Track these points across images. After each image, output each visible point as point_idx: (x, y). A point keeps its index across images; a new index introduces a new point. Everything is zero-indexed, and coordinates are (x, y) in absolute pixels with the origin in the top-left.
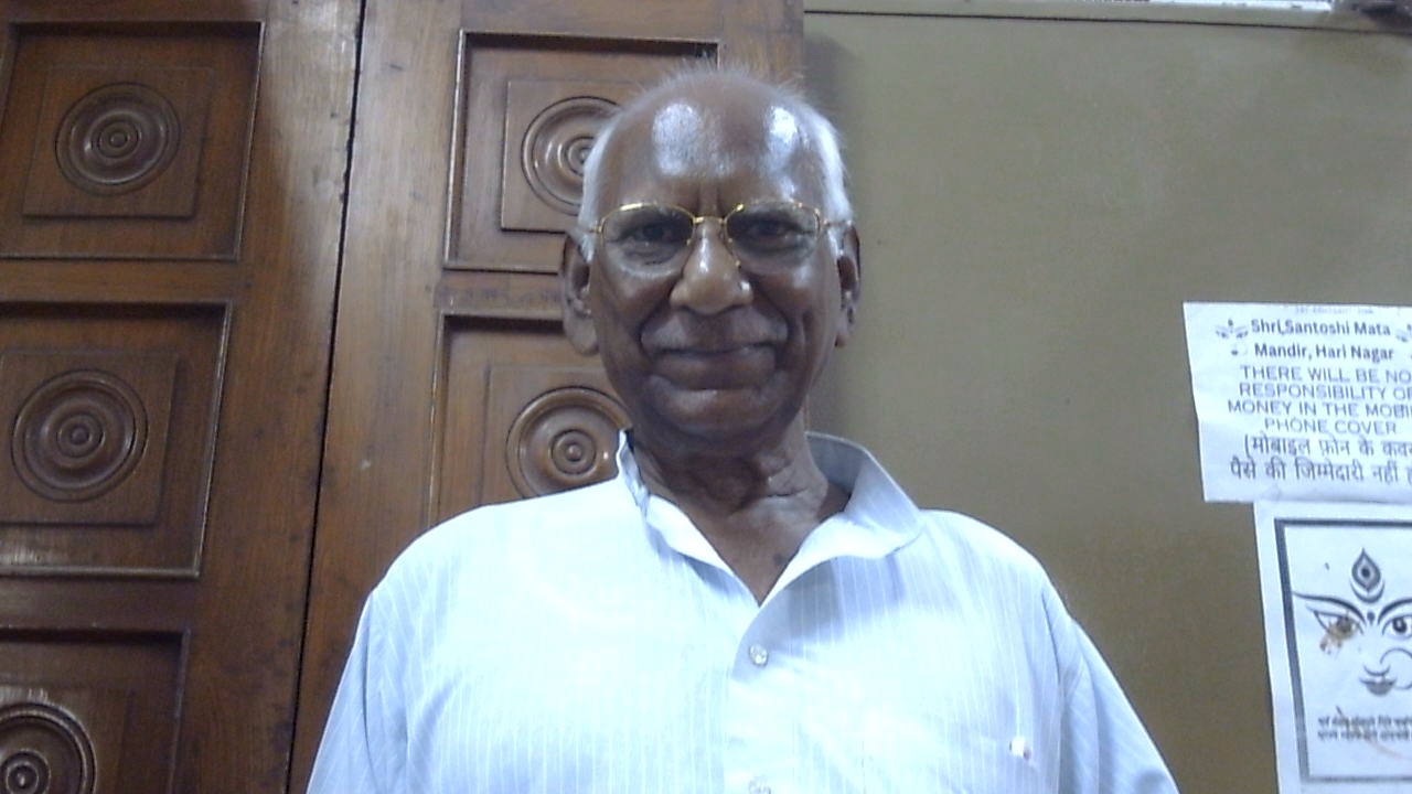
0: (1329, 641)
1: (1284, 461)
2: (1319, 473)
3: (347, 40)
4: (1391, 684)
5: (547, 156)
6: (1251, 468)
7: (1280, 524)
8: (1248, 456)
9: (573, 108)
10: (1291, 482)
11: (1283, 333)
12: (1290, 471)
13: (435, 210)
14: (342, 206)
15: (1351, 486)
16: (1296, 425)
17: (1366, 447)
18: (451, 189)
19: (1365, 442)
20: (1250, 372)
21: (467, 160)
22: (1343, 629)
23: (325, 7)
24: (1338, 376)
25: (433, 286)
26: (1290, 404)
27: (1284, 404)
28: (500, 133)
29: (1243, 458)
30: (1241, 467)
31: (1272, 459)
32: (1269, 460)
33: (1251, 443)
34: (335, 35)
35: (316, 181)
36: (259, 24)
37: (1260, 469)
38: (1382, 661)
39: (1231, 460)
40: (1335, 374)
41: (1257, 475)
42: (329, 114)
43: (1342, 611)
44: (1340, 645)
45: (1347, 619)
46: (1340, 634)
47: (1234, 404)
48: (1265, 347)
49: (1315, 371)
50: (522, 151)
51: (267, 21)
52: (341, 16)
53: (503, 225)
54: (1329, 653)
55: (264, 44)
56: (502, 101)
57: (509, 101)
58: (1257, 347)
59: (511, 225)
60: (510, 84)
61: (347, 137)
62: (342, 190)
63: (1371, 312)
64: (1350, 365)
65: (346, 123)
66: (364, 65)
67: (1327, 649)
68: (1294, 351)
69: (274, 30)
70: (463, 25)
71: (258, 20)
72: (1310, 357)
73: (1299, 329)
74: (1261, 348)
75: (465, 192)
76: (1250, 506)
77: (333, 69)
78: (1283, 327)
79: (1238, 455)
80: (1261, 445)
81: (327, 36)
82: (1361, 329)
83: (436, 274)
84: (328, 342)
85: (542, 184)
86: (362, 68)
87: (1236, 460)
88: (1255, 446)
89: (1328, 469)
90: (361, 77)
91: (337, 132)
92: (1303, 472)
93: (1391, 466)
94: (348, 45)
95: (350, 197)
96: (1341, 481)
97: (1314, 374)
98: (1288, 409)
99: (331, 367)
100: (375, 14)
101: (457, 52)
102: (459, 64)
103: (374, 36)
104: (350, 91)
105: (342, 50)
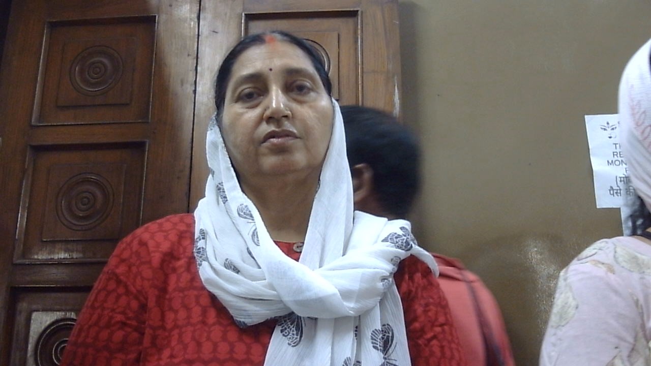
3: (194, 22)
6: (619, 191)
8: (618, 186)
14: (194, 95)
23: (184, 7)
29: (615, 187)
30: (614, 191)
32: (628, 188)
33: (618, 179)
34: (188, 20)
35: (182, 85)
36: (155, 16)
39: (609, 188)
42: (187, 55)
47: (610, 162)
51: (158, 13)
52: (191, 11)
55: (158, 26)
61: (195, 65)
62: (194, 89)
65: (194, 58)
66: (201, 31)
69: (161, 19)
70: (244, 10)
76: (619, 210)
77: (188, 34)
80: (624, 181)
81: (185, 20)
84: (190, 156)
86: (200, 34)
87: (611, 187)
88: (621, 181)
90: (200, 37)
91: (191, 62)
95: (197, 92)
99: (191, 167)
100: (205, 9)
101: (242, 23)
102: (243, 29)
103: (205, 19)
104: (196, 44)
105: (192, 26)
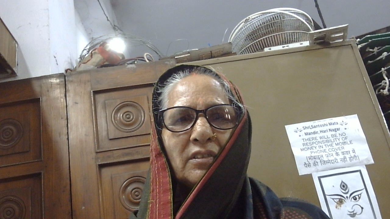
0: (338, 206)
1: (318, 161)
2: (327, 163)
3: (63, 98)
4: (356, 214)
5: (118, 118)
6: (309, 165)
7: (320, 178)
8: (308, 162)
9: (123, 105)
10: (320, 167)
11: (311, 129)
12: (319, 164)
13: (91, 137)
14: (67, 141)
15: (336, 165)
16: (319, 152)
17: (337, 154)
18: (95, 131)
19: (337, 153)
20: (305, 140)
21: (98, 123)
22: (341, 202)
23: (56, 91)
24: (327, 137)
25: (94, 157)
26: (316, 147)
27: (314, 147)
28: (105, 114)
29: (307, 163)
30: (307, 165)
31: (314, 161)
32: (313, 162)
33: (308, 158)
34: (60, 98)
35: (60, 136)
36: (40, 98)
37: (312, 165)
38: (352, 208)
39: (304, 163)
40: (326, 137)
41: (311, 166)
42: (61, 118)
43: (339, 197)
44: (341, 206)
45: (341, 199)
46: (340, 203)
47: (302, 149)
48: (307, 133)
49: (321, 137)
50: (112, 118)
51: (41, 97)
52: (61, 93)
53: (110, 138)
54: (338, 209)
55: (42, 103)
56: (105, 107)
57: (106, 106)
58: (305, 133)
59: (112, 138)
60: (106, 102)
61: (66, 123)
62: (67, 137)
63: (332, 119)
64: (329, 134)
65: (65, 120)
66: (68, 104)
67: (338, 208)
68: (315, 133)
69: (43, 99)
70: (92, 89)
71: (39, 97)
72: (319, 133)
73: (315, 127)
74: (306, 133)
75: (99, 131)
76: (311, 175)
77: (60, 106)
78: (311, 127)
79: (305, 162)
80: (311, 159)
81: (58, 98)
82: (330, 124)
83: (94, 154)
84: (69, 177)
85: (118, 126)
87: (305, 163)
88: (309, 159)
89: (329, 162)
90: (68, 107)
91: (64, 122)
92: (322, 163)
93: (345, 158)
94: (63, 100)
95: (69, 139)
96: (332, 164)
97: (321, 138)
98: (316, 148)
99: (71, 184)
100: (69, 91)
101: (91, 96)
102: (92, 99)
103: (69, 96)
104: (66, 111)
105: (62, 101)
